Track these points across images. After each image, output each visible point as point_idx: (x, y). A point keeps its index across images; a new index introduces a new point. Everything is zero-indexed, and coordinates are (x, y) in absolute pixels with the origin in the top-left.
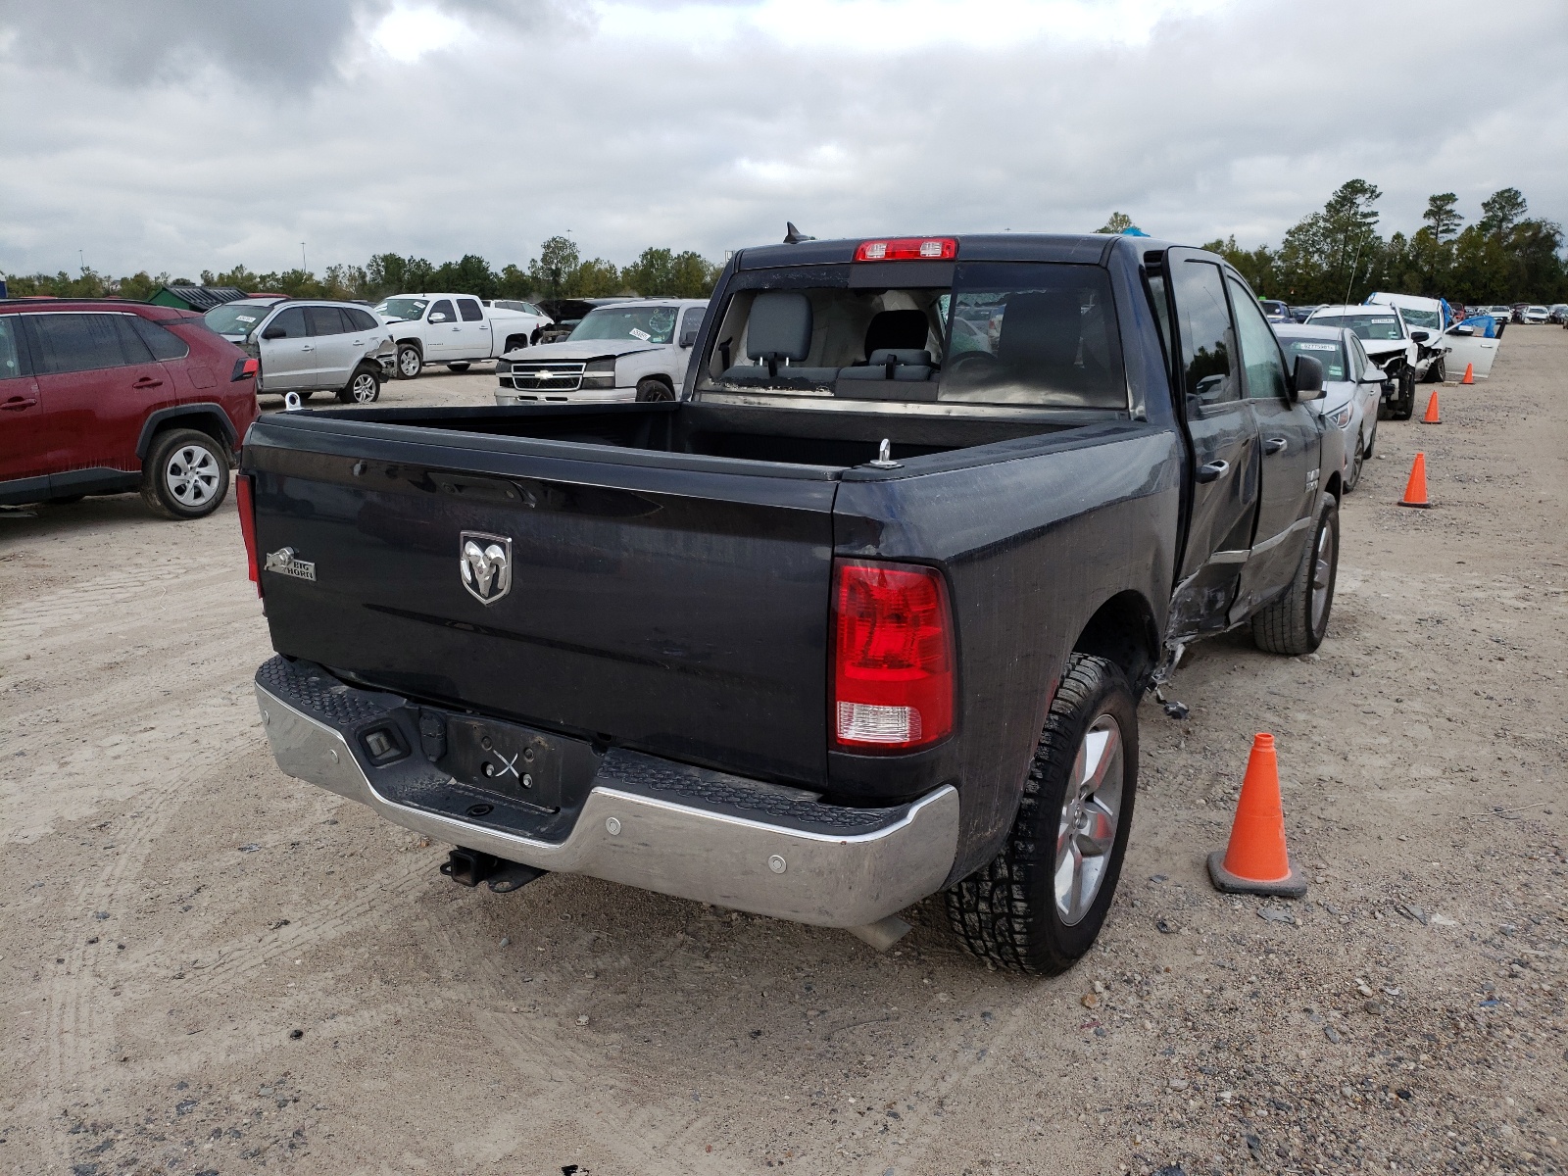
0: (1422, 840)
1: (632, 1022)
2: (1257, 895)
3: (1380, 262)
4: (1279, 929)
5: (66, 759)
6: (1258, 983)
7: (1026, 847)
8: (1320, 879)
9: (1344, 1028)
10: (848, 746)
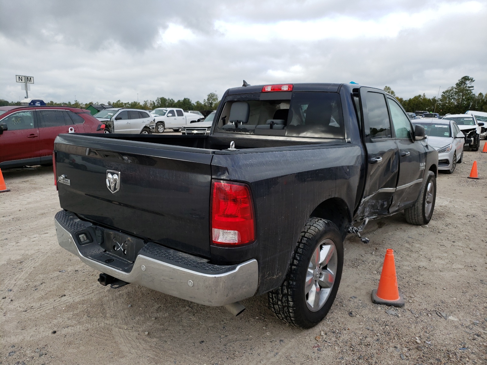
0: (451, 290)
1: (163, 335)
2: (387, 305)
3: (475, 102)
4: (392, 318)
5: (19, 241)
6: (380, 336)
7: (293, 283)
8: (411, 301)
9: (408, 355)
10: (216, 244)
